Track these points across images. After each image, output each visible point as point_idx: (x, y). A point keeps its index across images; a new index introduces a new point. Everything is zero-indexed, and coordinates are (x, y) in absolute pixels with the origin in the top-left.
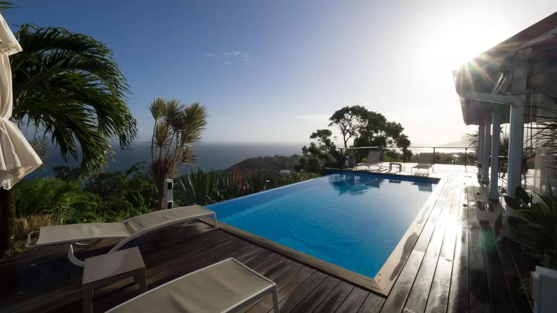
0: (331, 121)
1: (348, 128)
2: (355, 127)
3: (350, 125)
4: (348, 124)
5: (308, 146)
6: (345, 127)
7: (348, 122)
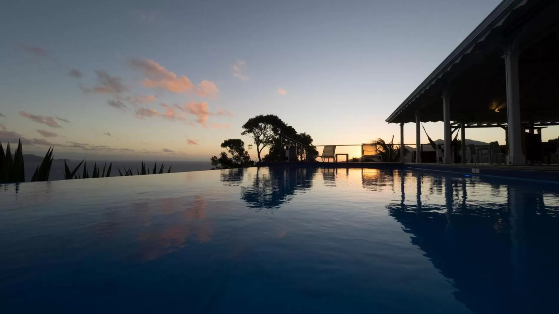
0: (245, 130)
1: (262, 137)
2: (269, 137)
3: (264, 135)
4: (262, 134)
5: (219, 157)
6: (258, 137)
7: (261, 132)
